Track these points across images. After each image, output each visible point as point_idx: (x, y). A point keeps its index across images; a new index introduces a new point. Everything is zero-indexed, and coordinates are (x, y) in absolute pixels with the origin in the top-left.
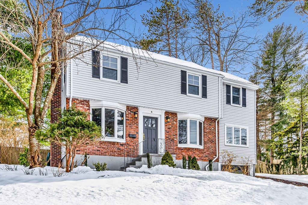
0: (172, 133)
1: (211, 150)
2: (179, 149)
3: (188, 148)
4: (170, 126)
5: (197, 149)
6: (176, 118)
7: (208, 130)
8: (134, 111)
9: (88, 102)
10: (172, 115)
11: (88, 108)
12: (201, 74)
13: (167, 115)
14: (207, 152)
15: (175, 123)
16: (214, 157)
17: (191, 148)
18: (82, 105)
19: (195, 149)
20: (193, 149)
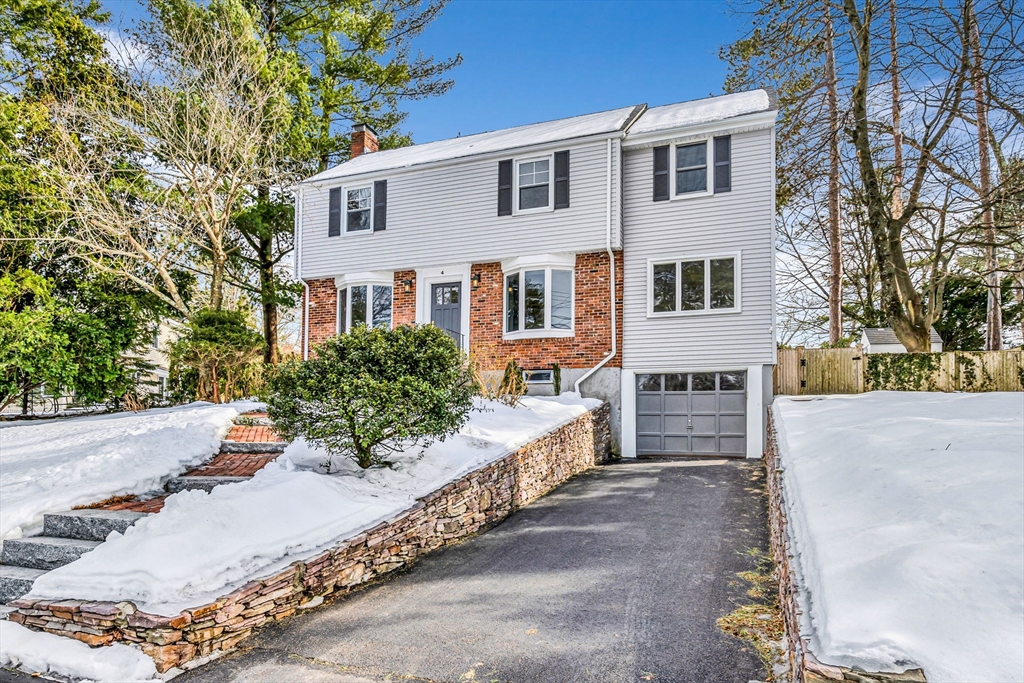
0: (489, 309)
1: (595, 338)
2: (505, 345)
3: (527, 340)
4: (484, 296)
5: (552, 339)
6: (498, 273)
7: (585, 287)
8: (409, 278)
9: (332, 280)
10: (490, 269)
11: (332, 291)
12: (552, 152)
13: (477, 272)
14: (584, 345)
15: (495, 285)
16: (605, 353)
17: (534, 340)
18: (323, 289)
19: (547, 340)
20: (541, 340)
